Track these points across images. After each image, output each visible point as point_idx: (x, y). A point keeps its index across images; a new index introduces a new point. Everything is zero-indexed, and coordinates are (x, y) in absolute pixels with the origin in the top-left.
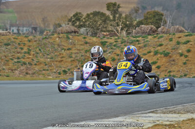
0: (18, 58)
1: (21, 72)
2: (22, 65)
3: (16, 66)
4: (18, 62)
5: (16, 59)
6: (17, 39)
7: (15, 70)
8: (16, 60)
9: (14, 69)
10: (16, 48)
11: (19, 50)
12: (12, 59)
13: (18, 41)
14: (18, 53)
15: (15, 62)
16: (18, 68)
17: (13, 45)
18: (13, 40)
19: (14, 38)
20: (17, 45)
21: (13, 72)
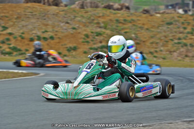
0: (179, 39)
1: (180, 54)
2: (182, 47)
3: (175, 48)
4: (179, 43)
5: (176, 39)
6: (181, 17)
7: (174, 51)
8: (176, 41)
9: (172, 50)
10: (179, 28)
11: (182, 30)
12: (172, 40)
13: (182, 20)
14: (180, 33)
15: (176, 43)
16: (177, 49)
17: (176, 24)
18: (177, 18)
19: (178, 17)
20: (180, 24)
21: (171, 54)
